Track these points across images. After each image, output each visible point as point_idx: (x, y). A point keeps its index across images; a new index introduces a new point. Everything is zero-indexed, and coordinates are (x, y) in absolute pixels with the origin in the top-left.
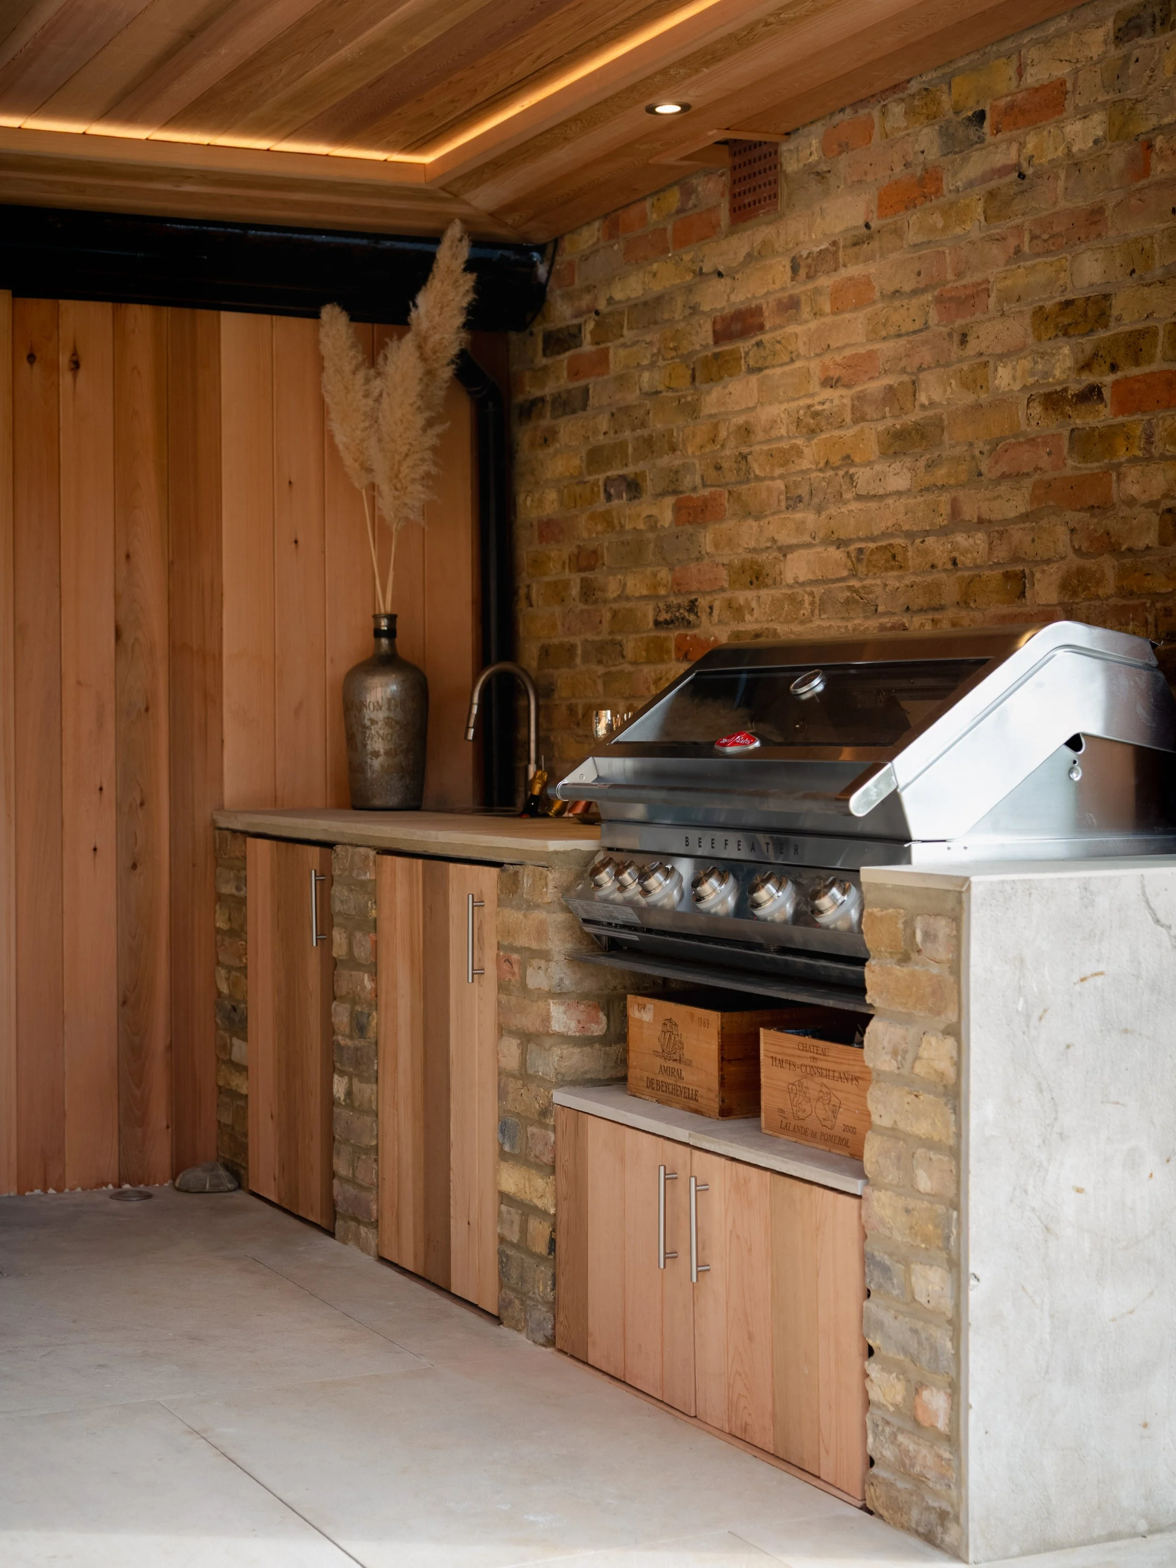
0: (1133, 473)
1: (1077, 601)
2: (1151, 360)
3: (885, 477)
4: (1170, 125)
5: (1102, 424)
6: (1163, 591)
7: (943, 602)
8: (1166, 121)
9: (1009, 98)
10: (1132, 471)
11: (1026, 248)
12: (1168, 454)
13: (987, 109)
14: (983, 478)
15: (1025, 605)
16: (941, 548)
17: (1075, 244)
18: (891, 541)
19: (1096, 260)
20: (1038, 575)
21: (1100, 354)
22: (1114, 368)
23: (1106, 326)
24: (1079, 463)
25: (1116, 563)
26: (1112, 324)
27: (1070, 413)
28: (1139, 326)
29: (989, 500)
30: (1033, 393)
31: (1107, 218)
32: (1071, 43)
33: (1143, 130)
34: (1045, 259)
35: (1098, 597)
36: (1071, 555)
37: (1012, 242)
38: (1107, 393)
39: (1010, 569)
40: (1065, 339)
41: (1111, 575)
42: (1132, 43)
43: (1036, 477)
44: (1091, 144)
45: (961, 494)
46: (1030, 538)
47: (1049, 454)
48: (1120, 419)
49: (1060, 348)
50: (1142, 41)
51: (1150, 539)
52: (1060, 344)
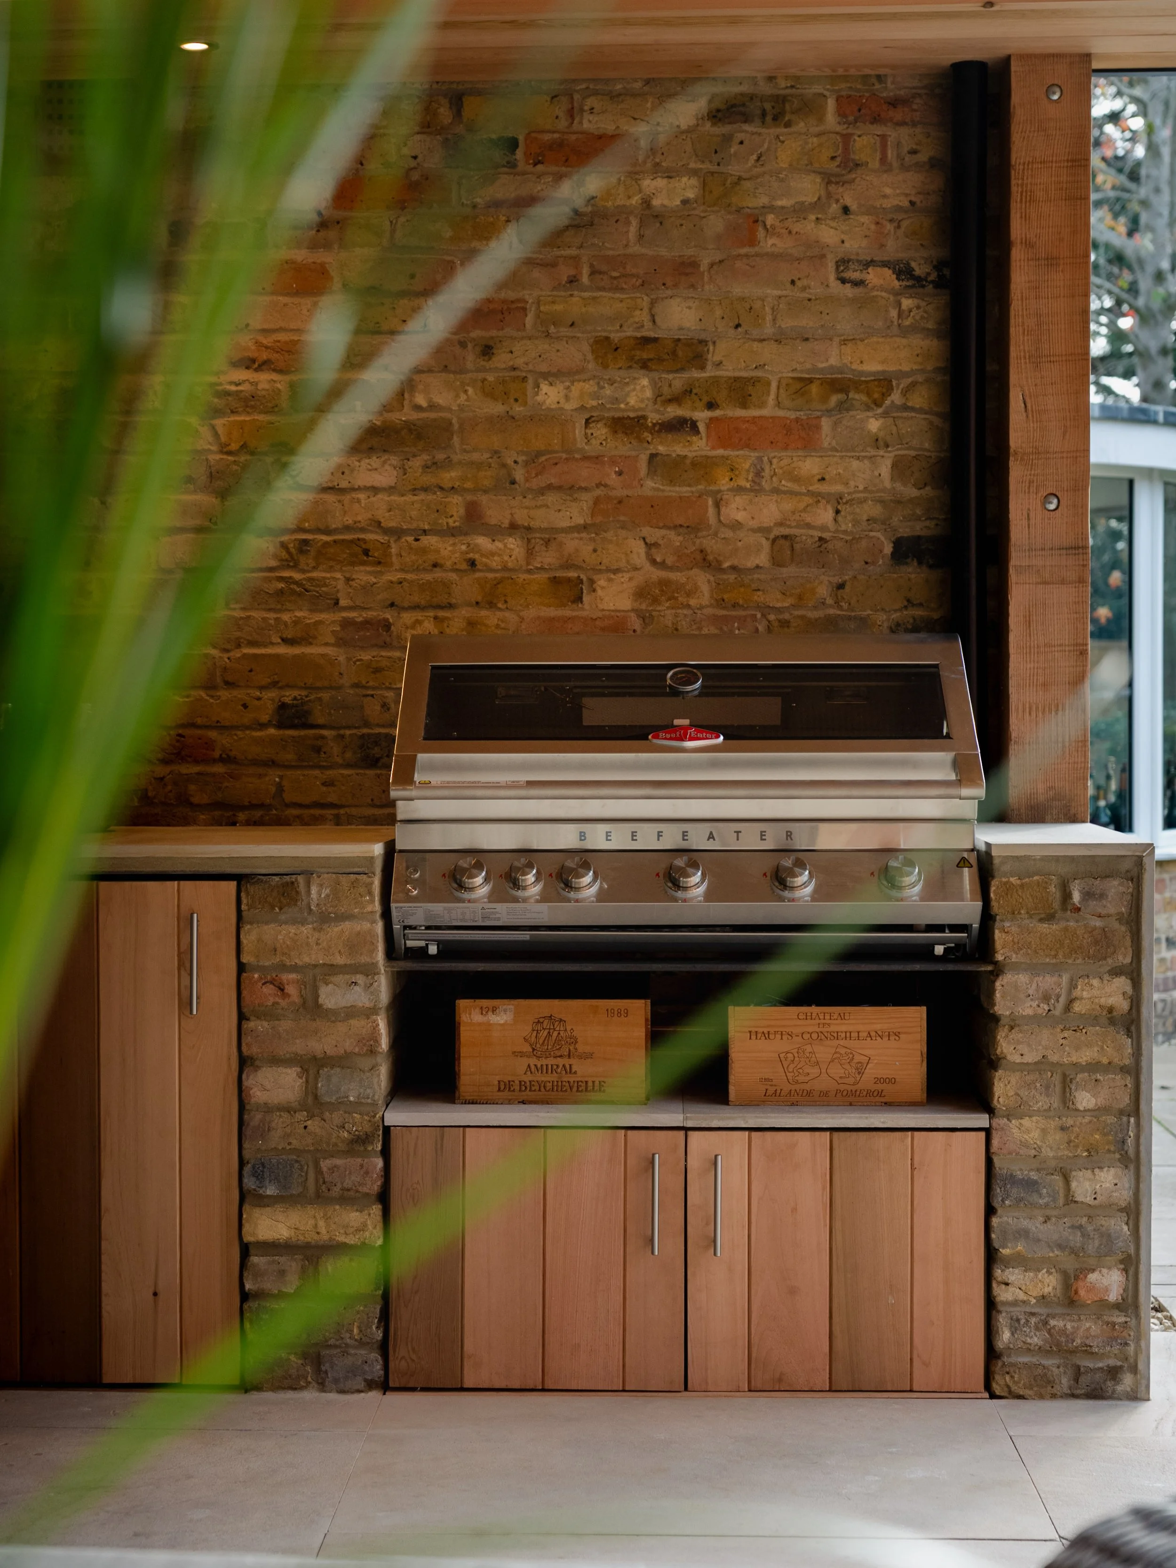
0: (739, 501)
1: (659, 608)
2: (762, 405)
3: (352, 471)
4: (783, 208)
5: (694, 454)
6: (779, 605)
7: (454, 601)
8: (779, 203)
9: (556, 136)
10: (737, 498)
11: (585, 279)
12: (783, 489)
13: (521, 139)
14: (517, 486)
15: (583, 609)
16: (450, 548)
17: (658, 289)
18: (362, 536)
19: (690, 308)
20: (602, 583)
21: (694, 391)
22: (711, 406)
23: (703, 368)
24: (663, 485)
25: (712, 579)
26: (709, 367)
27: (649, 439)
28: (744, 374)
29: (527, 508)
30: (594, 414)
31: (703, 273)
32: (649, 105)
33: (750, 205)
34: (610, 295)
35: (688, 606)
36: (648, 566)
37: (565, 272)
38: (701, 427)
39: (559, 574)
40: (642, 372)
41: (705, 589)
42: (735, 126)
43: (599, 492)
44: (678, 203)
45: (484, 499)
46: (591, 548)
47: (620, 473)
48: (720, 452)
49: (638, 379)
50: (746, 127)
51: (763, 559)
52: (636, 375)
